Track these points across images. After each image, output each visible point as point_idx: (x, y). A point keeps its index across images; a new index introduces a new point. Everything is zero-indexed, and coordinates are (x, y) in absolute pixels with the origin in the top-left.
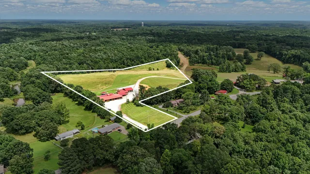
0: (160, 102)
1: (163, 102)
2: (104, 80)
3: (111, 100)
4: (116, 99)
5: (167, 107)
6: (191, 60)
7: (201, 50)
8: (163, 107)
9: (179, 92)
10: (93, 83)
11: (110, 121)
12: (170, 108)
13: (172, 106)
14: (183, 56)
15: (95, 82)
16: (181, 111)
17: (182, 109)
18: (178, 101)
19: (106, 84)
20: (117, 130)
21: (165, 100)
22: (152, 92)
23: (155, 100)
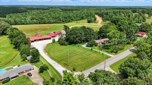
0: (84, 41)
1: (87, 41)
2: (43, 28)
3: (40, 40)
4: (45, 39)
5: (91, 46)
6: (104, 18)
7: (110, 13)
8: (87, 46)
9: (102, 32)
10: (35, 29)
11: (26, 61)
12: (94, 47)
13: (96, 46)
14: (98, 17)
15: (37, 29)
16: (107, 50)
17: (108, 49)
18: (103, 40)
19: (44, 30)
20: (26, 74)
21: (89, 40)
22: (76, 31)
23: (79, 40)
